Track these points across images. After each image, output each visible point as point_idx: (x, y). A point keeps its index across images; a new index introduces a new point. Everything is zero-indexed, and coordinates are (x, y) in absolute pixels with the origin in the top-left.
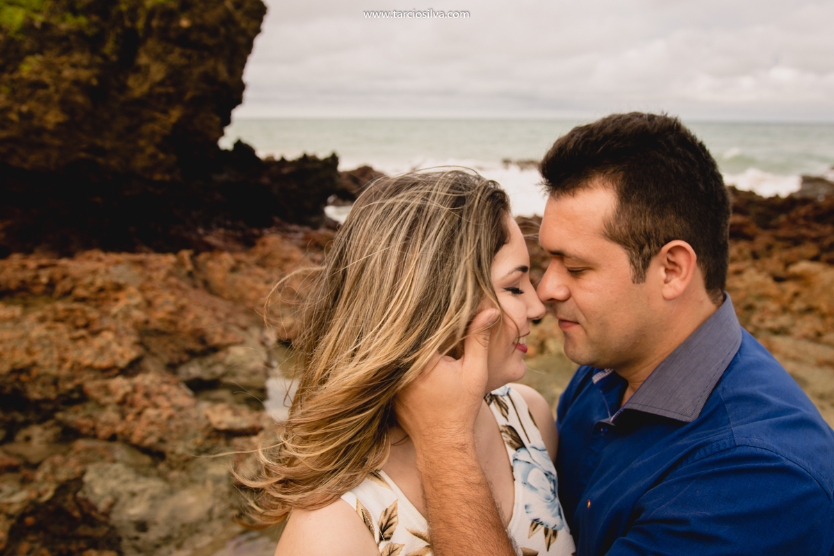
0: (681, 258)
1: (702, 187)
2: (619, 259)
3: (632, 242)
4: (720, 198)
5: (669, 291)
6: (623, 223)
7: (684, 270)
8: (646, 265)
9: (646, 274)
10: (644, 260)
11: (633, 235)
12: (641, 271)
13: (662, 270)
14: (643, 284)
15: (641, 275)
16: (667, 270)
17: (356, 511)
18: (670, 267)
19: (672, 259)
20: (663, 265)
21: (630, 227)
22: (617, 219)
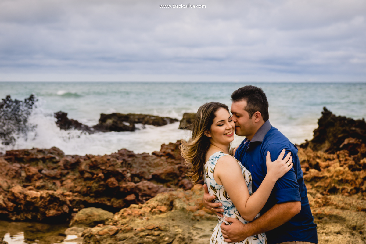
0: (258, 115)
1: (262, 101)
2: (247, 114)
3: (249, 111)
4: (266, 104)
5: (256, 121)
6: (248, 107)
7: (259, 117)
8: (252, 116)
11: (249, 110)
12: (251, 117)
14: (251, 119)
16: (256, 117)
21: (249, 108)
22: (247, 107)
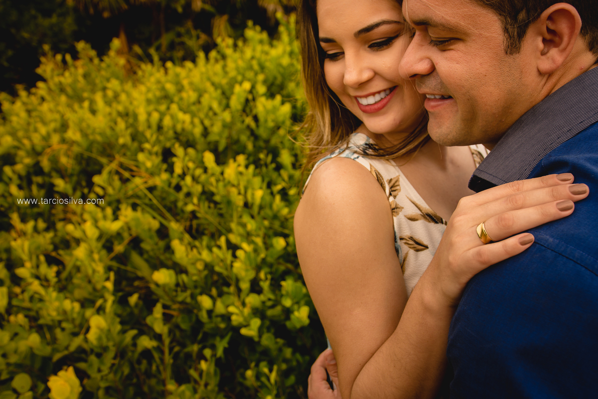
0: (563, 27)
5: (545, 65)
7: (566, 39)
8: (521, 34)
9: (522, 44)
10: (519, 27)
12: (514, 44)
13: (540, 39)
14: (517, 55)
15: (516, 45)
16: (545, 41)
17: (371, 172)
18: (548, 36)
19: (552, 27)
20: (540, 33)
